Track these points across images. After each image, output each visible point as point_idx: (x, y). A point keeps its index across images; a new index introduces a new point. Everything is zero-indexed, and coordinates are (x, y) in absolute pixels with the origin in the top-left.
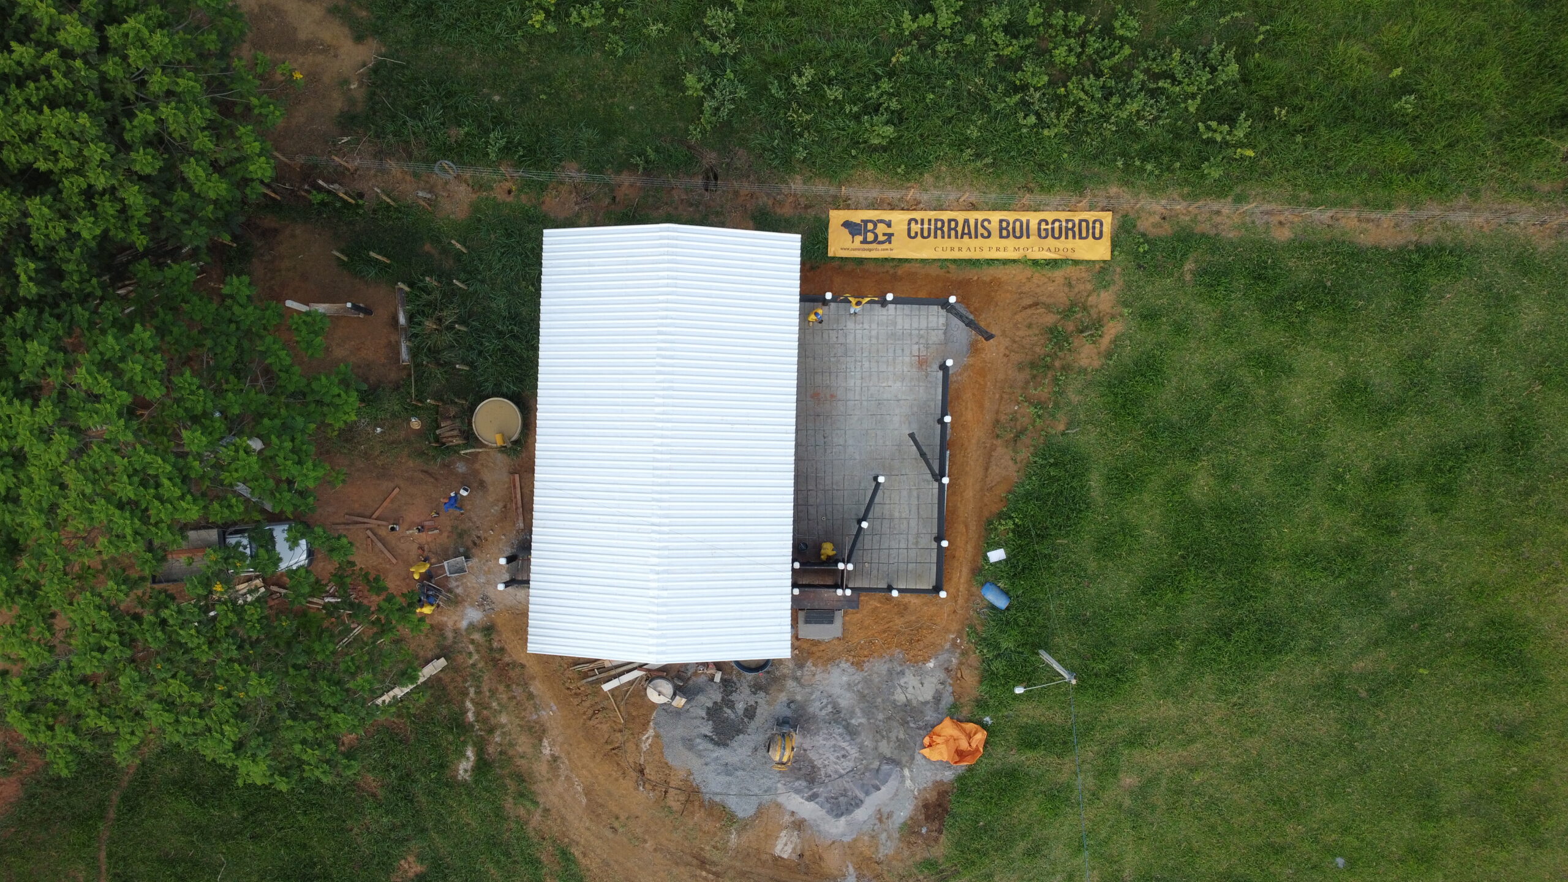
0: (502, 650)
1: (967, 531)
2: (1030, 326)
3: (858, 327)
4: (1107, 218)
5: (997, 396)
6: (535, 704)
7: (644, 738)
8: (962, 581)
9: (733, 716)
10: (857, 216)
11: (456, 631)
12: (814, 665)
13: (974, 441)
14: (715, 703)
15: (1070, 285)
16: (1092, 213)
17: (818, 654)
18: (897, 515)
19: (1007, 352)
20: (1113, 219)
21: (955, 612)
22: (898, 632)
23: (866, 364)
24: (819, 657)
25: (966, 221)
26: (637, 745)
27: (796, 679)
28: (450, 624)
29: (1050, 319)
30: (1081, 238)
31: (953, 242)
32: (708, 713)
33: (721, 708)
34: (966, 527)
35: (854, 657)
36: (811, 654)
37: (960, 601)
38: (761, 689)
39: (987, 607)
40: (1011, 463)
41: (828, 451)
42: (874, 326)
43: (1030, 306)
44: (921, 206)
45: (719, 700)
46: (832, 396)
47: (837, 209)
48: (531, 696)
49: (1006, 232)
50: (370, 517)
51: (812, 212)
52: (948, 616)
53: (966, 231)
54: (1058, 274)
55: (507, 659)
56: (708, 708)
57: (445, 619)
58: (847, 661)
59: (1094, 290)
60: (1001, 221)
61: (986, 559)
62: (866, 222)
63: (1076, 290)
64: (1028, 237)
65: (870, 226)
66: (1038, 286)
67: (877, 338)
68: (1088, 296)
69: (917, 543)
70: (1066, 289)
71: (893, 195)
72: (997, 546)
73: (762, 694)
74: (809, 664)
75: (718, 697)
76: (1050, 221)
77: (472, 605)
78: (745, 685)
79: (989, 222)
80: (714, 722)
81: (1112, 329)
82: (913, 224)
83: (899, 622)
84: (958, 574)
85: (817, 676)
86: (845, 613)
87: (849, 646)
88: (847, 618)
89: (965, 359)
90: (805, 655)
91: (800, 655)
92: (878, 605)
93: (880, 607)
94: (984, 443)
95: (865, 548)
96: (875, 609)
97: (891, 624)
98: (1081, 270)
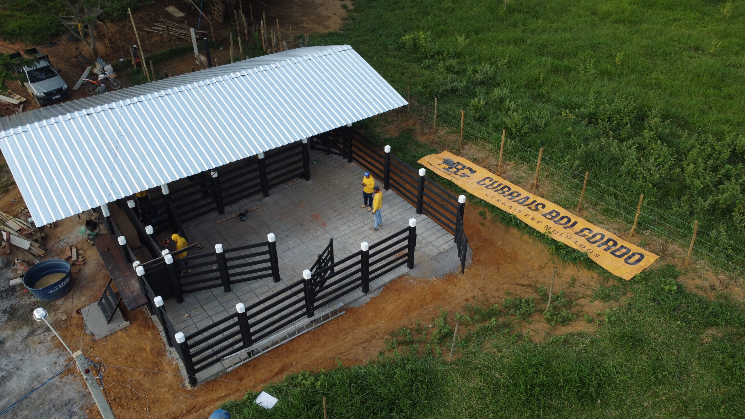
2: (508, 294)
4: (651, 258)
10: (457, 159)
15: (572, 285)
16: (639, 247)
20: (656, 262)
25: (527, 198)
29: (529, 296)
30: (613, 254)
31: (505, 200)
40: (376, 354)
43: (523, 285)
44: (505, 176)
46: (324, 224)
49: (552, 216)
60: (555, 211)
62: (458, 164)
64: (567, 228)
65: (460, 167)
70: (566, 286)
71: (492, 161)
76: (595, 232)
79: (545, 206)
81: (581, 327)
82: (488, 180)
84: (223, 394)
85: (40, 346)
86: (125, 329)
87: (87, 350)
88: (120, 334)
89: (434, 277)
90: (63, 326)
91: (62, 323)
92: (148, 349)
93: (147, 352)
94: (377, 334)
95: (204, 307)
96: (142, 349)
97: (131, 370)
98: (593, 278)
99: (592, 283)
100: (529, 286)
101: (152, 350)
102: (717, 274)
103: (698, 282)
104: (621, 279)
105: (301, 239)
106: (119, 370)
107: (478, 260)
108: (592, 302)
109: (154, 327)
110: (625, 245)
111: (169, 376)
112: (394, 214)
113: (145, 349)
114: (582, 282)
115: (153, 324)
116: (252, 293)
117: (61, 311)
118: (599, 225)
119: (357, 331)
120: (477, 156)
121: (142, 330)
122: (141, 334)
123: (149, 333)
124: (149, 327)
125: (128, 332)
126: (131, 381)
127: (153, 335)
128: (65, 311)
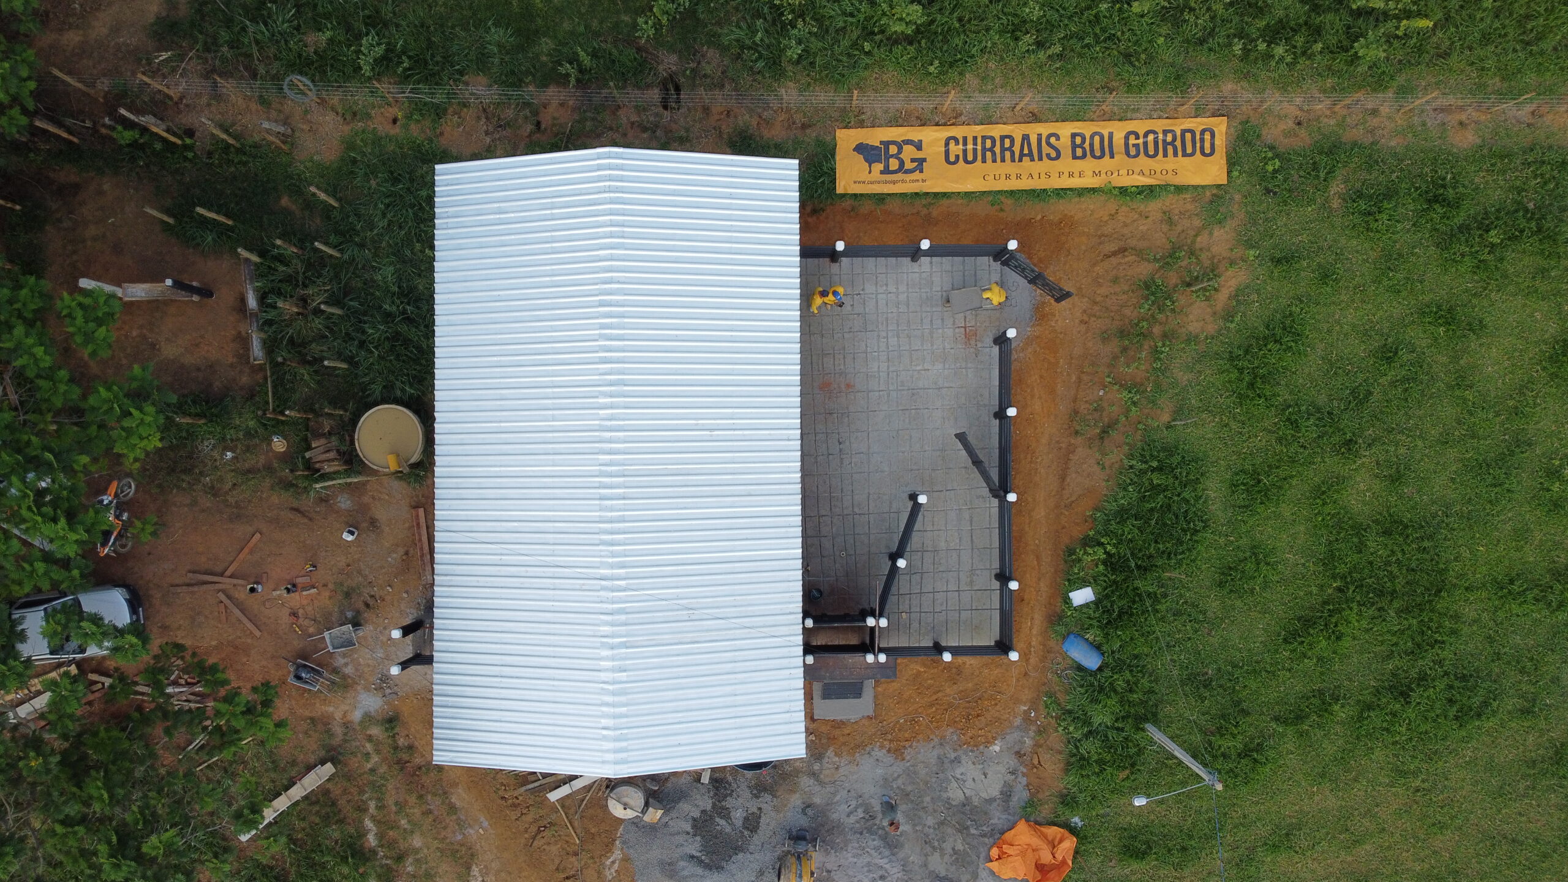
0: (411, 748)
1: (1039, 565)
2: (1115, 280)
3: (880, 290)
4: (1221, 126)
5: (1074, 378)
6: (459, 818)
7: (608, 863)
8: (1034, 632)
9: (728, 829)
10: (875, 136)
11: (347, 725)
12: (836, 755)
13: (1044, 441)
14: (704, 812)
15: (1170, 222)
16: (1199, 120)
17: (841, 739)
18: (942, 545)
19: (1086, 318)
20: (1228, 127)
21: (1026, 674)
22: (951, 705)
23: (893, 341)
24: (844, 744)
25: (1026, 138)
26: (599, 873)
27: (813, 775)
28: (338, 715)
29: (1144, 270)
30: (1185, 155)
31: (1009, 167)
32: (694, 827)
33: (711, 818)
34: (1038, 558)
35: (891, 741)
36: (832, 739)
37: (1033, 660)
38: (765, 790)
39: (1071, 668)
40: (1096, 469)
41: (846, 462)
42: (902, 288)
43: (1114, 254)
44: (963, 118)
45: (709, 807)
46: (848, 386)
47: (846, 127)
48: (452, 809)
49: (1080, 149)
50: (222, 575)
51: (812, 134)
52: (1018, 680)
53: (1026, 151)
54: (1154, 207)
55: (418, 761)
56: (694, 820)
57: (331, 709)
58: (882, 747)
59: (1204, 227)
60: (1074, 136)
61: (1067, 601)
62: (886, 144)
63: (1179, 228)
64: (1112, 156)
65: (893, 150)
66: (1126, 225)
67: (908, 306)
68: (1196, 236)
69: (971, 582)
70: (1165, 228)
71: (923, 104)
72: (1083, 583)
73: (767, 797)
74: (830, 753)
75: (707, 803)
76: (1141, 134)
77: (367, 689)
78: (744, 786)
79: (1058, 138)
80: (703, 837)
81: (1232, 280)
82: (952, 144)
83: (950, 691)
85: (841, 770)
86: (878, 683)
87: (883, 727)
89: (1029, 329)
91: (817, 742)
92: (922, 669)
93: (925, 672)
99: (1189, 206)
101: (924, 665)
102: (1291, 100)
103: (1282, 126)
104: (1219, 186)
105: (859, 430)
108: (1211, 234)
112: (892, 288)
114: (1177, 211)
118: (1134, 115)
119: (1040, 459)
125: (883, 681)
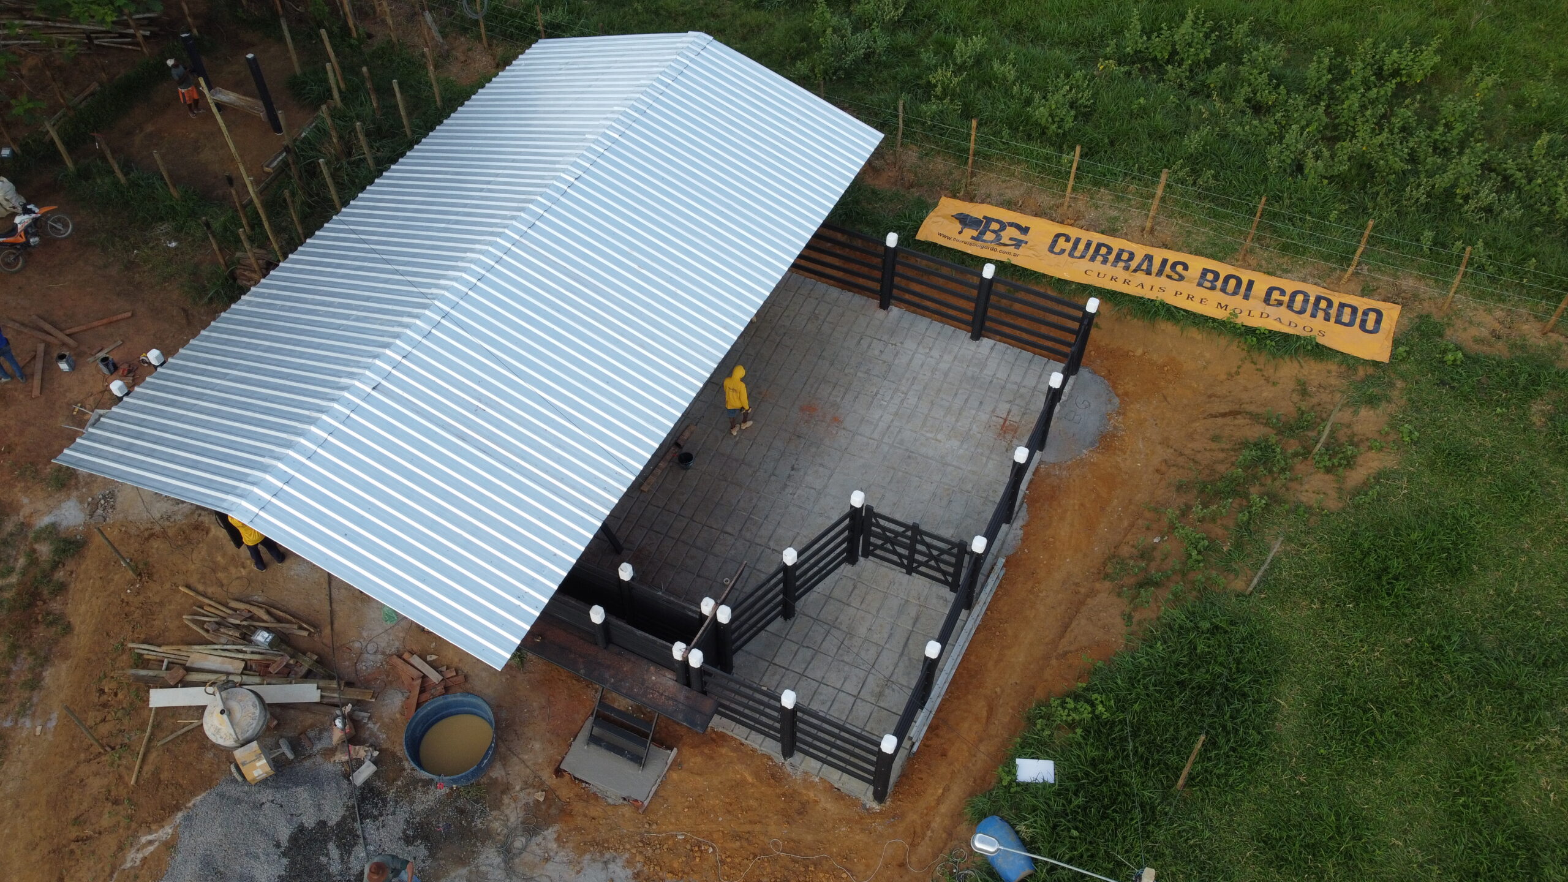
2: (1215, 439)
4: (1392, 313)
7: (144, 840)
8: (943, 809)
10: (978, 211)
12: (558, 839)
15: (1304, 392)
16: (1365, 300)
17: (579, 821)
19: (1164, 468)
22: (765, 851)
24: (578, 829)
25: (1149, 258)
30: (1338, 321)
31: (1119, 273)
32: (294, 839)
33: (325, 842)
34: (991, 710)
36: (565, 813)
39: (979, 868)
41: (789, 490)
42: (948, 358)
43: (1224, 415)
44: (1083, 222)
46: (836, 419)
47: (954, 197)
49: (1210, 282)
51: (915, 193)
52: (886, 866)
53: (1144, 267)
59: (1347, 405)
60: (1205, 271)
61: (1012, 770)
62: (989, 220)
63: (1314, 400)
68: (1335, 410)
72: (1042, 752)
74: (550, 833)
75: (334, 814)
76: (1289, 292)
78: (402, 816)
79: (1186, 267)
80: (293, 863)
81: (1375, 462)
82: (1062, 240)
83: (776, 831)
84: (940, 791)
85: (550, 866)
86: (676, 765)
87: (649, 832)
88: (675, 776)
89: (1085, 452)
90: (553, 811)
91: (543, 807)
92: (750, 779)
93: (753, 785)
94: (1077, 584)
95: (776, 661)
96: (740, 784)
97: (758, 828)
98: (1329, 372)
99: (1333, 381)
100: (1234, 414)
101: (757, 775)
102: (1489, 311)
103: (1474, 331)
104: (1376, 364)
105: (822, 465)
106: (737, 837)
107: (1126, 394)
108: (1356, 413)
109: (723, 737)
110: (1344, 301)
111: (828, 806)
112: (935, 353)
113: (744, 780)
114: (1316, 383)
115: (716, 733)
116: (832, 601)
117: (518, 788)
118: (1284, 275)
119: (1044, 593)
120: (1009, 194)
121: (706, 751)
122: (712, 758)
123: (724, 751)
124: (713, 740)
125: (685, 766)
126: (775, 844)
127: (735, 750)
128: (526, 783)
